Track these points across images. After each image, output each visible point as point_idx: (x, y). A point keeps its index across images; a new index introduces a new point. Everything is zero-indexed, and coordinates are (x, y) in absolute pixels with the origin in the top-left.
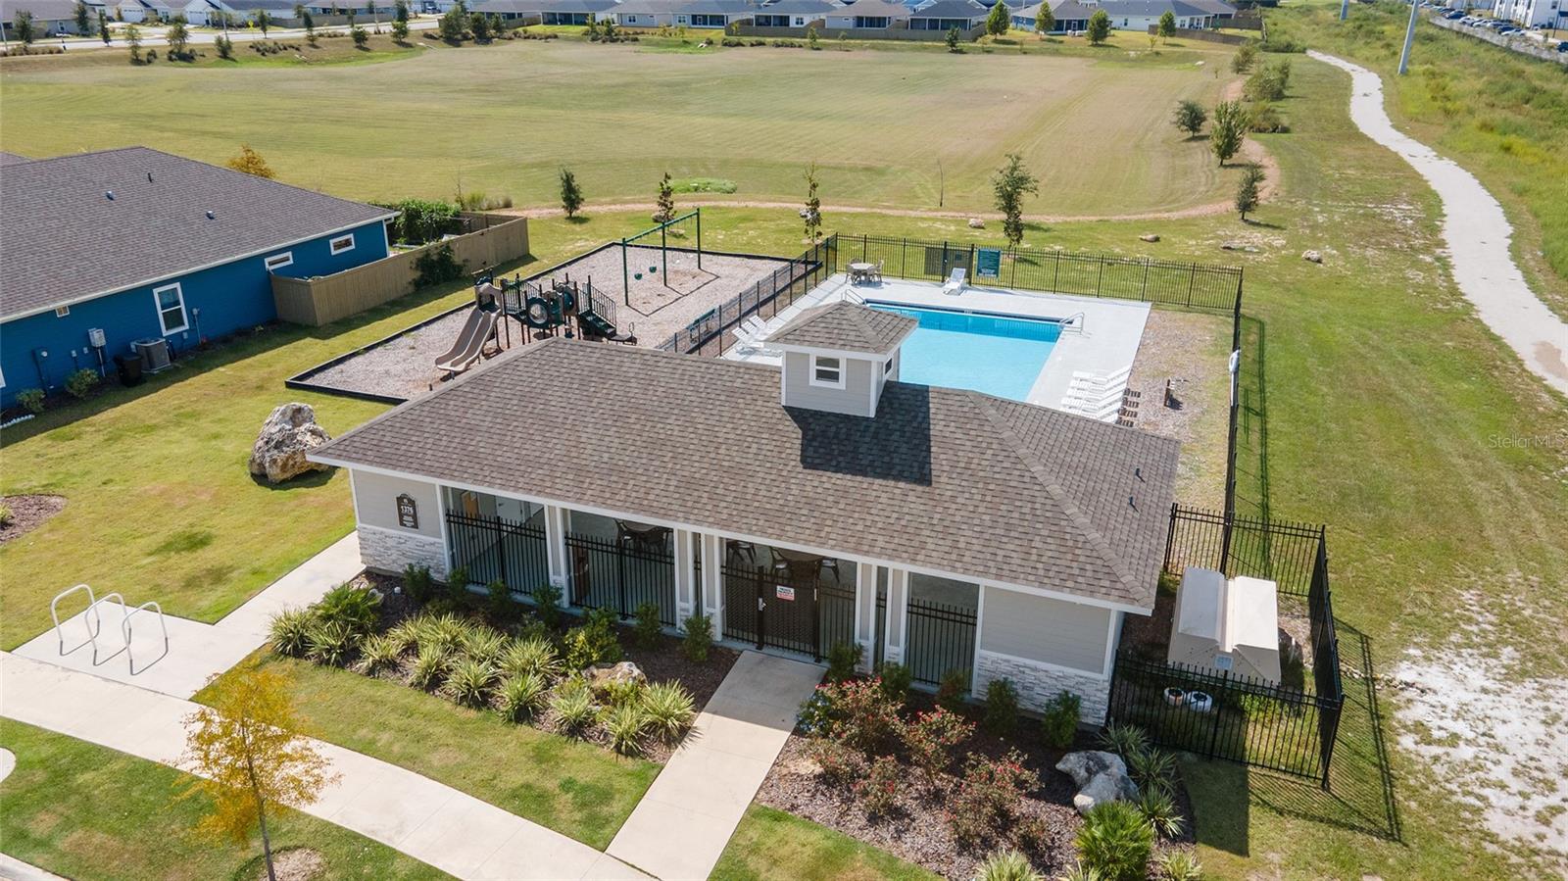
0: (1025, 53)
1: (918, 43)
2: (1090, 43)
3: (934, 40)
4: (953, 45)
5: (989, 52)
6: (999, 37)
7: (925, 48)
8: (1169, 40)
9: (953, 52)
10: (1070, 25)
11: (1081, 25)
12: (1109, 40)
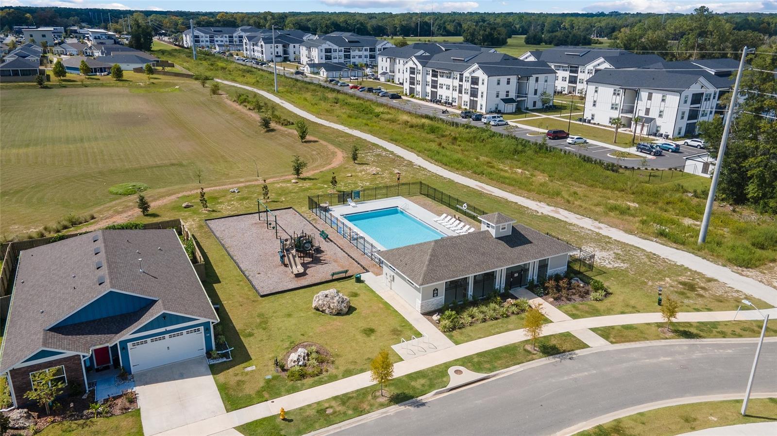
0: (86, 86)
1: (16, 84)
2: (115, 79)
3: (23, 82)
4: (41, 84)
5: (65, 87)
6: (62, 78)
7: (23, 87)
8: (151, 76)
9: (42, 88)
10: (96, 70)
11: (102, 70)
12: (124, 78)
